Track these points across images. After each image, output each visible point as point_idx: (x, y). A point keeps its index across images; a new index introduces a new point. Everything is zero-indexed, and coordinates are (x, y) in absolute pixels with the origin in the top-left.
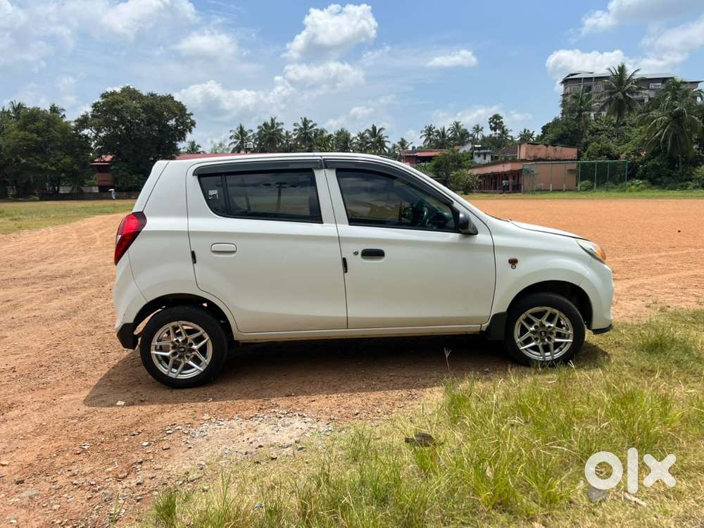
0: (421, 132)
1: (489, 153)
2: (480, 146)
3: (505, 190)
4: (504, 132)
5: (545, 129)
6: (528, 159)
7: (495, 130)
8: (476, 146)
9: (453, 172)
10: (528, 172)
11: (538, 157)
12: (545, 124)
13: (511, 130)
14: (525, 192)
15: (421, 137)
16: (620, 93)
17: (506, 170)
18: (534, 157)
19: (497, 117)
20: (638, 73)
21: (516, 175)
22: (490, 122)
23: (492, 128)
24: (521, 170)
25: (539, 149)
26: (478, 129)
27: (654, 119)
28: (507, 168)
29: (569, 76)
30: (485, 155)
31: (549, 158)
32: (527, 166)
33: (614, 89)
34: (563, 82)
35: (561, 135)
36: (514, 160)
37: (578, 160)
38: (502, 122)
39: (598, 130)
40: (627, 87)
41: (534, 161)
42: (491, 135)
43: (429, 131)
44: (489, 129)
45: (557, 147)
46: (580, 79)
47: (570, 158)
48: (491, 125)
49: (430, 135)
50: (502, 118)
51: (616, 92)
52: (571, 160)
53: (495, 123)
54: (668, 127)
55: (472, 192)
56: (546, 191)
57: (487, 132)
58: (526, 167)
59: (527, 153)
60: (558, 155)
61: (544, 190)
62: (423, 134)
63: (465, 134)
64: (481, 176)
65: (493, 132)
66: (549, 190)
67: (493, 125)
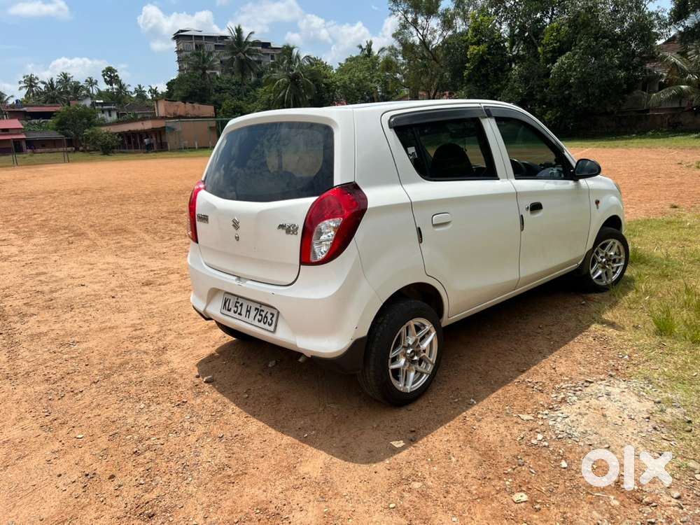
0: (20, 83)
1: (115, 110)
2: (102, 101)
3: (149, 149)
4: (122, 87)
5: (170, 85)
6: (168, 116)
7: (111, 85)
8: (97, 101)
9: (87, 130)
10: (173, 130)
11: (178, 113)
12: (169, 80)
13: (129, 85)
14: (172, 150)
15: (20, 89)
16: (240, 53)
17: (146, 128)
18: (174, 114)
19: (110, 70)
20: (252, 36)
21: (159, 132)
22: (104, 75)
23: (107, 82)
24: (165, 127)
25: (178, 106)
26: (91, 82)
27: (276, 80)
28: (148, 125)
29: (178, 32)
30: (110, 111)
31: (189, 116)
32: (170, 123)
33: (236, 49)
34: (174, 38)
35: (190, 92)
36: (154, 118)
37: (216, 117)
38: (117, 76)
39: (221, 89)
40: (246, 49)
41: (174, 118)
42: (108, 90)
43: (30, 82)
44: (104, 83)
45: (194, 104)
46: (191, 36)
47: (209, 115)
48: (105, 79)
49: (31, 86)
50: (116, 71)
51: (237, 53)
52: (210, 117)
53: (110, 76)
54: (288, 88)
55: (113, 152)
56: (192, 149)
57: (103, 87)
58: (169, 125)
59: (166, 110)
60: (196, 113)
61: (189, 148)
62: (23, 85)
63: (77, 87)
64: (120, 134)
65: (109, 87)
66: (195, 148)
67: (108, 79)
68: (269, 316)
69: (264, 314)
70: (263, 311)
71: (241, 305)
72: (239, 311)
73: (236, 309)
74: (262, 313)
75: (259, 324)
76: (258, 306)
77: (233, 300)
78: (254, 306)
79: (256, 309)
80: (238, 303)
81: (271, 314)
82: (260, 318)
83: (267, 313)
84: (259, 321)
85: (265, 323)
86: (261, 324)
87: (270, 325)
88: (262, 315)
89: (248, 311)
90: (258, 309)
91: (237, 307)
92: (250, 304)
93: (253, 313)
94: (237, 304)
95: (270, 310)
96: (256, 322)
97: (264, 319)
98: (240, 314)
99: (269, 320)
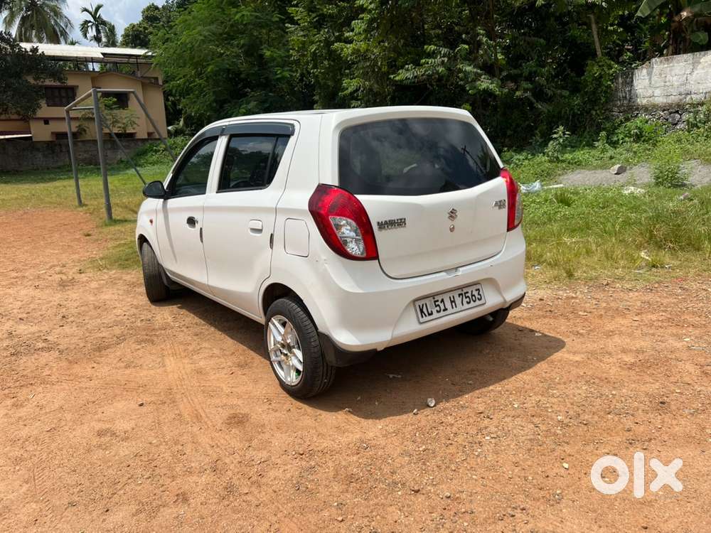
68: (475, 293)
69: (469, 295)
70: (467, 292)
71: (442, 301)
72: (442, 308)
73: (438, 308)
74: (467, 295)
75: (470, 305)
76: (460, 292)
77: (429, 302)
78: (456, 294)
79: (459, 295)
80: (438, 301)
81: (476, 290)
82: (468, 300)
83: (472, 291)
84: (468, 303)
85: (474, 301)
86: (472, 304)
87: (480, 299)
88: (468, 297)
89: (453, 302)
90: (462, 294)
91: (439, 305)
92: (451, 294)
93: (458, 300)
94: (437, 303)
95: (474, 288)
96: (466, 306)
97: (472, 299)
98: (445, 310)
99: (477, 296)
